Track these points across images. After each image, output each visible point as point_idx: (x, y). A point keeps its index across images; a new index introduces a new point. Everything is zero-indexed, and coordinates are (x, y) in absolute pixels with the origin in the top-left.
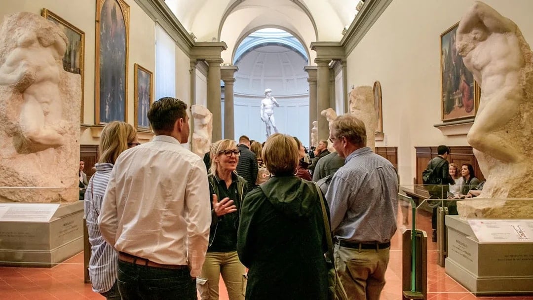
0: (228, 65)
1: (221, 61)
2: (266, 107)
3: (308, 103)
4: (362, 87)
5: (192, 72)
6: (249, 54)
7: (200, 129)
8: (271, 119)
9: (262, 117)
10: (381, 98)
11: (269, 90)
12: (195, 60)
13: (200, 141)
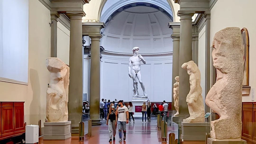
0: (94, 21)
1: (82, 14)
2: (134, 64)
3: (171, 61)
4: (228, 29)
5: (53, 25)
6: (119, 14)
7: (55, 83)
8: (138, 75)
9: (129, 73)
10: (249, 46)
11: (137, 48)
12: (55, 13)
13: (55, 95)
